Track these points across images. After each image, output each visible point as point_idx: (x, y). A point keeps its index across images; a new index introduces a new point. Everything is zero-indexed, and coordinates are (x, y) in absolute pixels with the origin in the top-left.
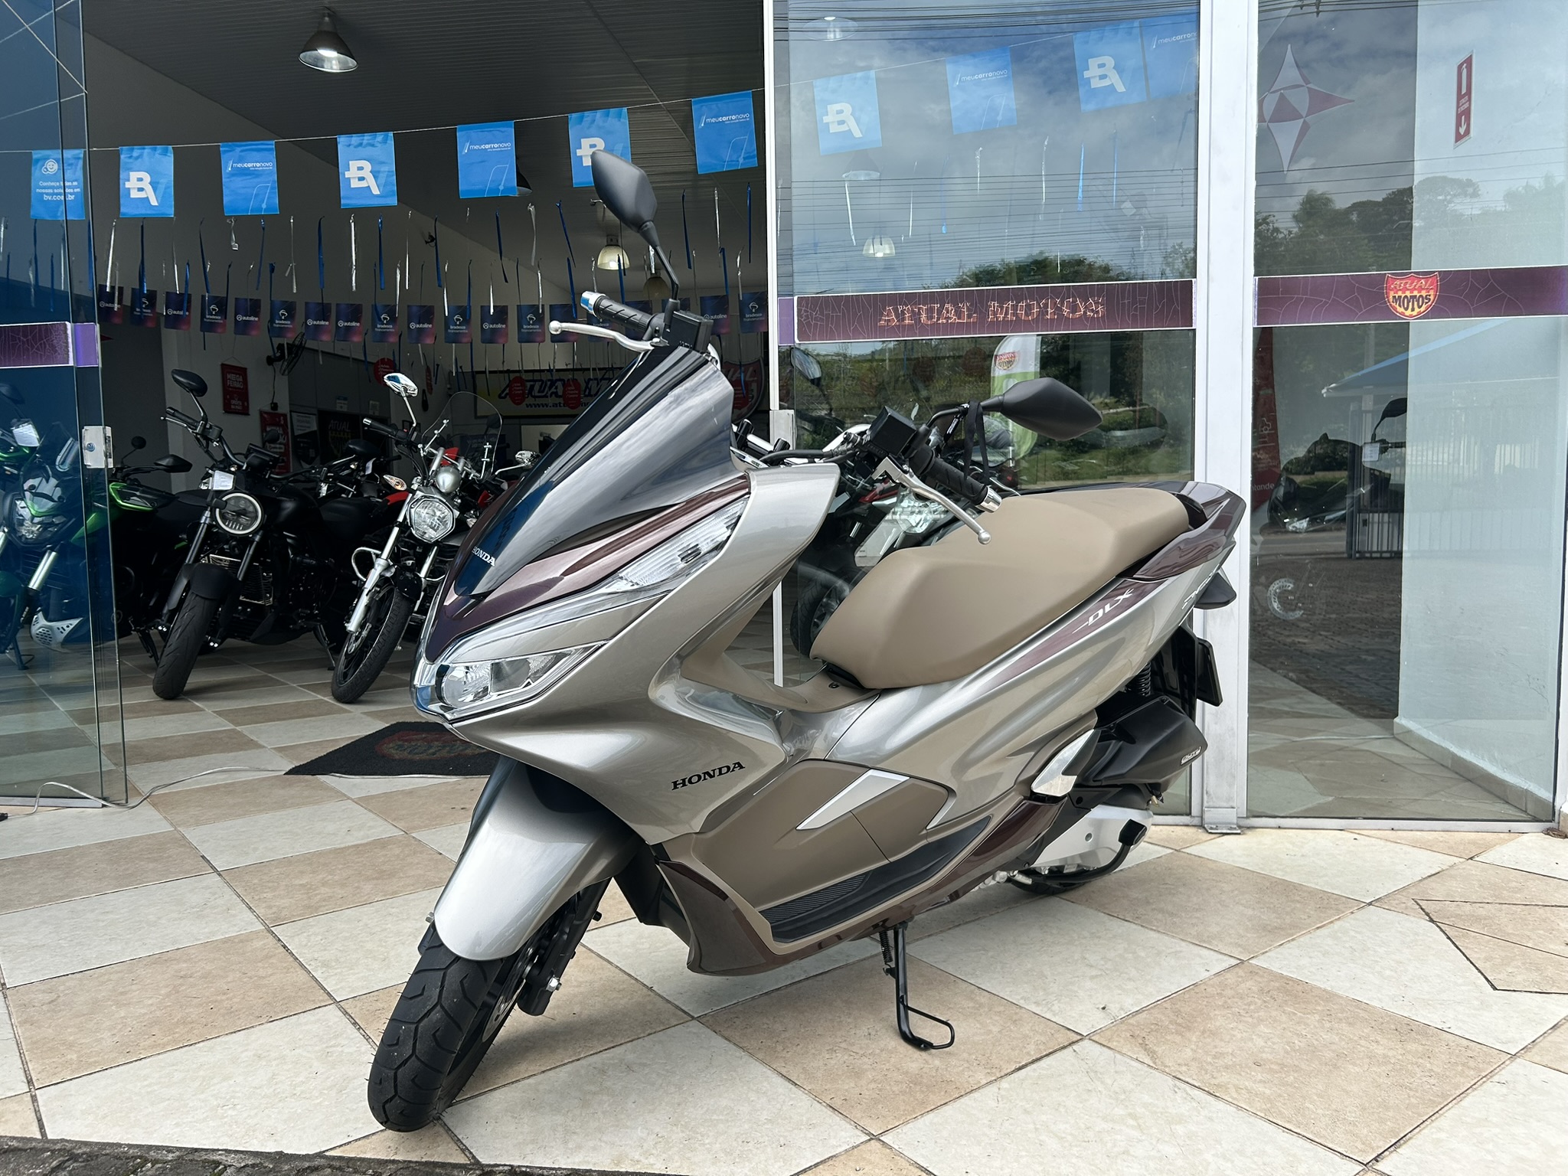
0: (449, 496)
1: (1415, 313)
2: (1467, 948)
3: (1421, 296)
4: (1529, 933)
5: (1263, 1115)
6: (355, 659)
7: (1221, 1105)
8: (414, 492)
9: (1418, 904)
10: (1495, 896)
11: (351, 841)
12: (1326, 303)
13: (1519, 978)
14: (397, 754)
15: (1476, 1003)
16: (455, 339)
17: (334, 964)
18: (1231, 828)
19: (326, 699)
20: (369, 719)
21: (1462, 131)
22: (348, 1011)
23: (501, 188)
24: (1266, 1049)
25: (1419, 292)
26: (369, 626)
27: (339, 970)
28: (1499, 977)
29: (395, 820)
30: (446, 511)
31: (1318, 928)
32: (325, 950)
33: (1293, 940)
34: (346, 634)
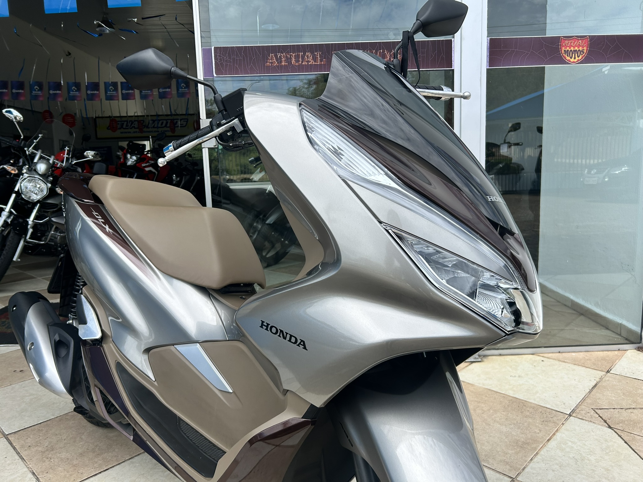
0: (44, 176)
1: (576, 60)
3: (579, 50)
8: (23, 174)
9: (597, 413)
10: (635, 402)
12: (528, 53)
16: (73, 98)
18: (475, 358)
23: (68, 8)
25: (578, 48)
30: (43, 184)
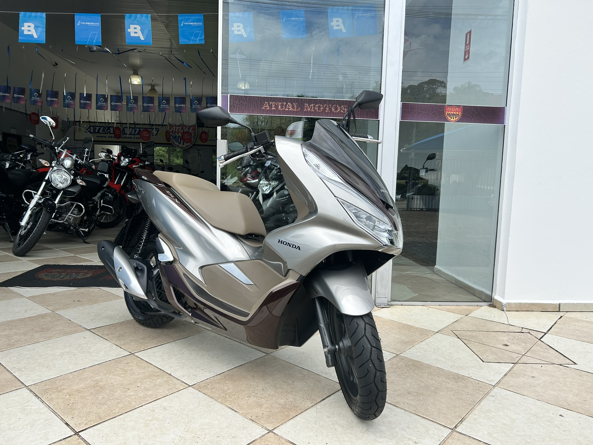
0: (69, 170)
1: (454, 120)
2: (472, 347)
3: (456, 114)
4: (490, 341)
5: (414, 412)
6: (23, 238)
7: (398, 410)
8: (53, 167)
9: (453, 332)
10: (477, 328)
11: (27, 315)
12: (425, 114)
13: (490, 358)
14: (46, 278)
15: (478, 367)
16: (68, 106)
17: (23, 369)
18: (385, 305)
19: (10, 254)
20: (31, 263)
21: (466, 57)
22: (32, 390)
23: (94, 41)
24: (411, 388)
25: (456, 113)
26: (31, 223)
27: (26, 372)
28: (483, 357)
29: (47, 306)
30: (68, 176)
31: (421, 342)
32: (19, 363)
33: (413, 346)
34: (20, 227)
